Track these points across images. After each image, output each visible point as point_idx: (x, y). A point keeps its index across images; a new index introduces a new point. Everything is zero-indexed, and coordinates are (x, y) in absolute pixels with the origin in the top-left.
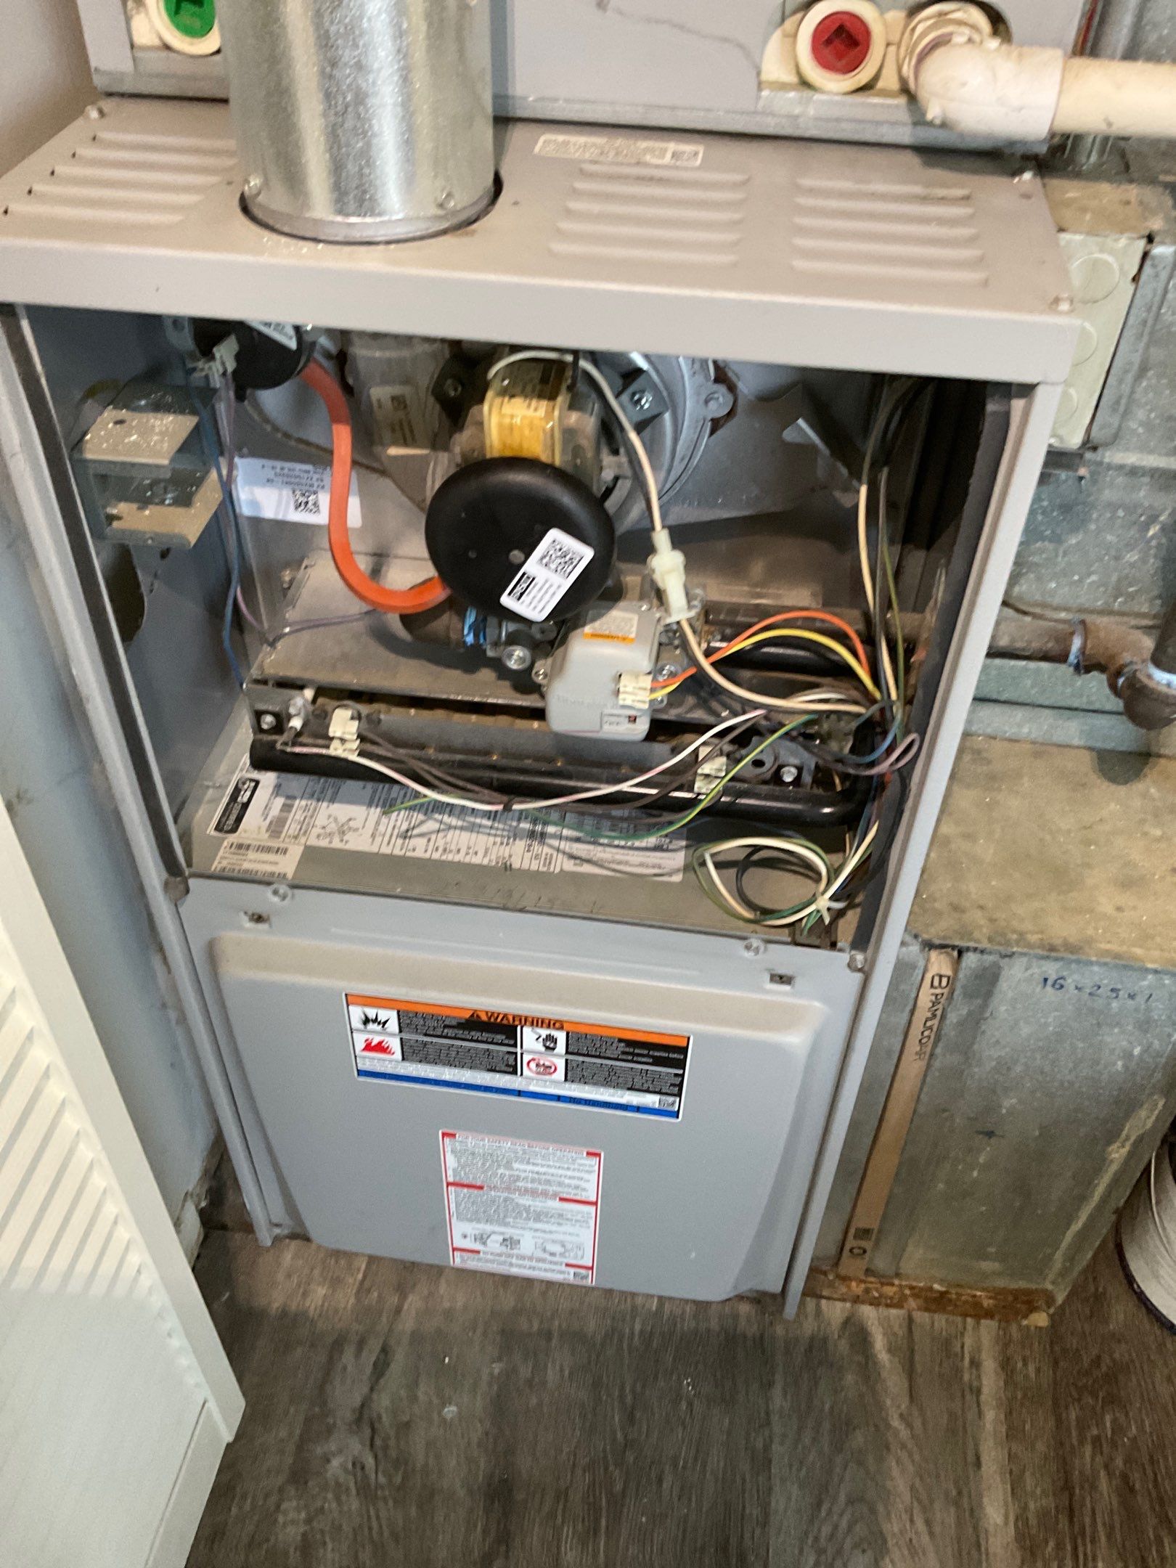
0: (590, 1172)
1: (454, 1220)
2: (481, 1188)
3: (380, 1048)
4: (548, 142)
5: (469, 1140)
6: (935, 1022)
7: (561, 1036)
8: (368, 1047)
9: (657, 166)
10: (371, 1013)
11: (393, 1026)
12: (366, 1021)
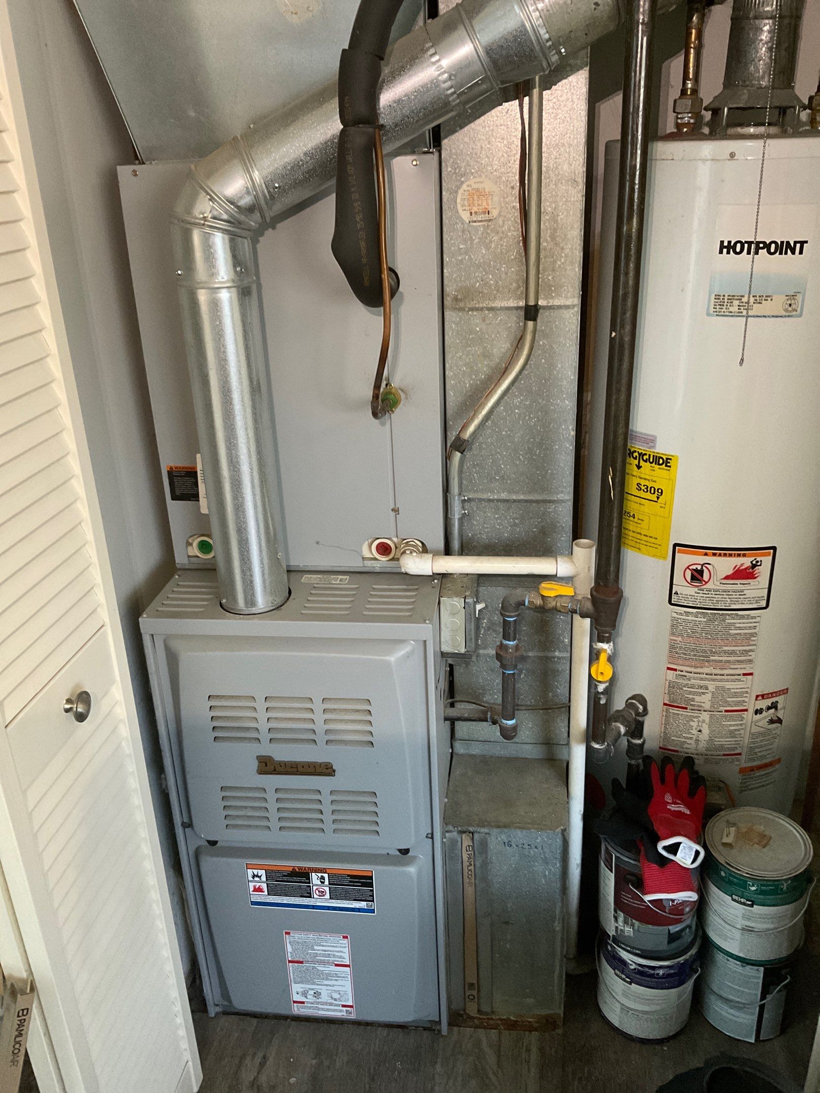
0: (345, 947)
1: (292, 983)
2: (302, 962)
3: (259, 890)
4: (305, 578)
5: (296, 936)
6: (472, 867)
7: (326, 876)
8: (255, 890)
9: (335, 584)
10: (255, 872)
11: (264, 878)
12: (254, 876)
